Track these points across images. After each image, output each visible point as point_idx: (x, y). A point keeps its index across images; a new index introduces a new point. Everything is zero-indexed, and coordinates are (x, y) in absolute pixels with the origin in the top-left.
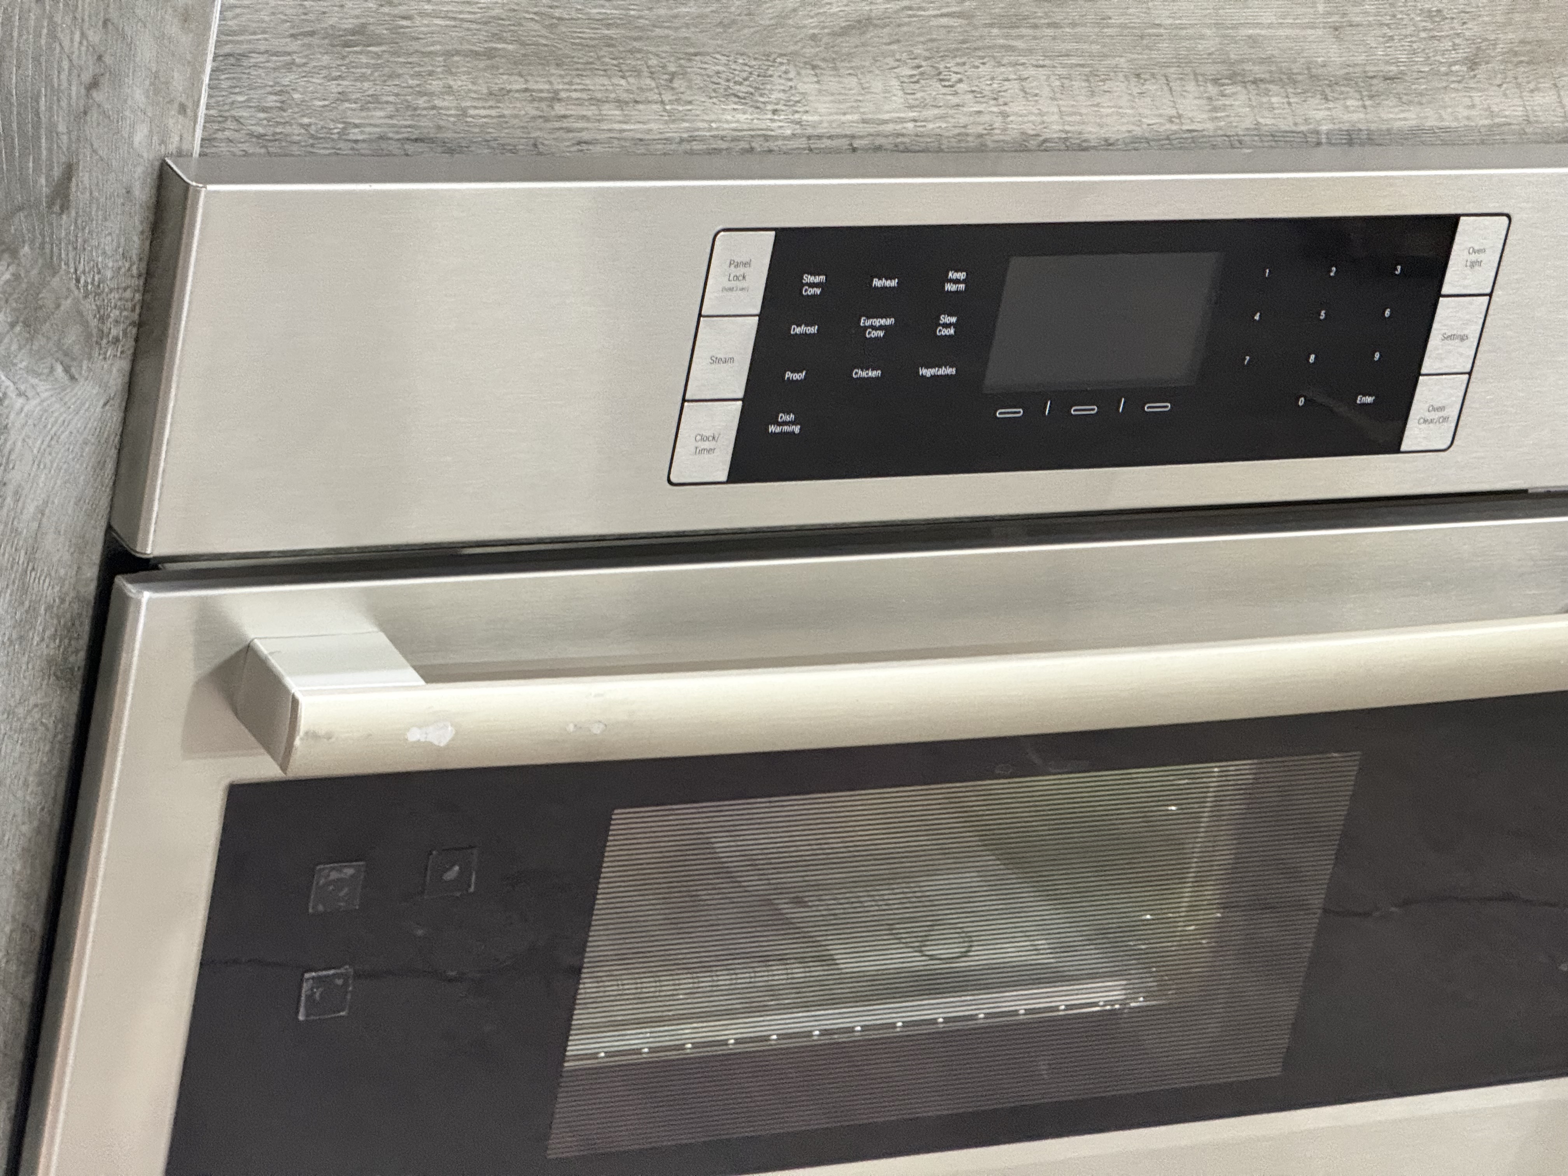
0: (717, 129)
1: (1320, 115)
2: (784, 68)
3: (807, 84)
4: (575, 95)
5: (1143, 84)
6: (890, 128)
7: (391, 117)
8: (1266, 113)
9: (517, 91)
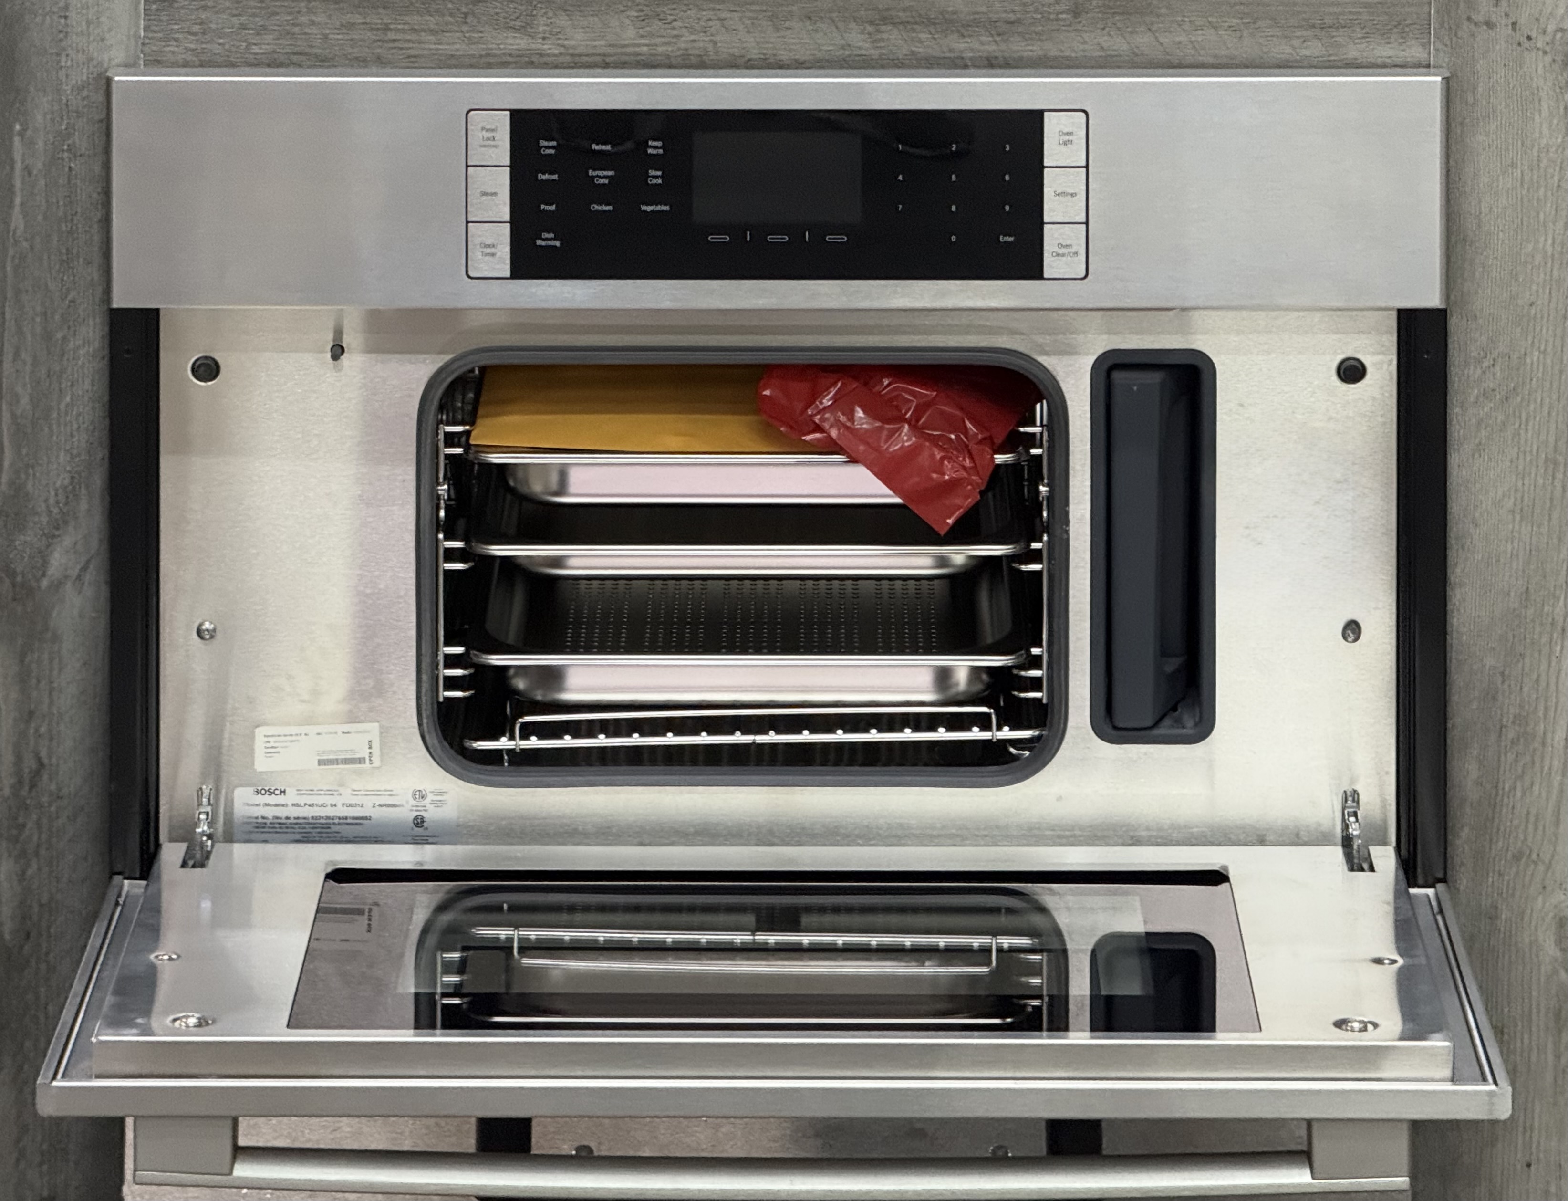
0: (505, 49)
1: (962, 46)
2: (544, 11)
3: (562, 21)
4: (400, 27)
5: (815, 24)
6: (630, 50)
7: (278, 39)
8: (918, 45)
9: (359, 24)
